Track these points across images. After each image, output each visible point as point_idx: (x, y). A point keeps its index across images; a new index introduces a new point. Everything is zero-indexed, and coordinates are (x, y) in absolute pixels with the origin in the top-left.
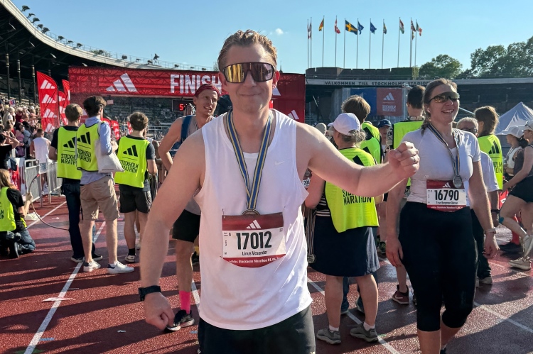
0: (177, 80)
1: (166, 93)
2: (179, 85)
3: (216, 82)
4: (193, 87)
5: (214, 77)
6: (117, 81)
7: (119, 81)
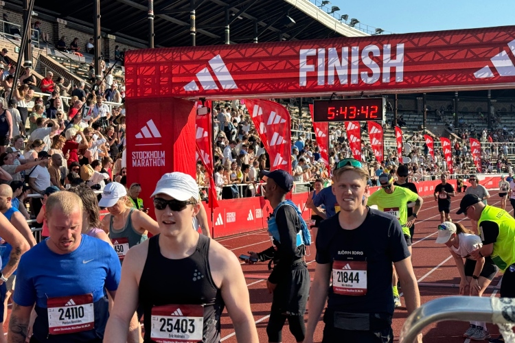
0: (312, 60)
1: (292, 88)
2: (316, 69)
3: (393, 57)
4: (345, 72)
5: (389, 46)
6: (203, 71)
7: (205, 70)
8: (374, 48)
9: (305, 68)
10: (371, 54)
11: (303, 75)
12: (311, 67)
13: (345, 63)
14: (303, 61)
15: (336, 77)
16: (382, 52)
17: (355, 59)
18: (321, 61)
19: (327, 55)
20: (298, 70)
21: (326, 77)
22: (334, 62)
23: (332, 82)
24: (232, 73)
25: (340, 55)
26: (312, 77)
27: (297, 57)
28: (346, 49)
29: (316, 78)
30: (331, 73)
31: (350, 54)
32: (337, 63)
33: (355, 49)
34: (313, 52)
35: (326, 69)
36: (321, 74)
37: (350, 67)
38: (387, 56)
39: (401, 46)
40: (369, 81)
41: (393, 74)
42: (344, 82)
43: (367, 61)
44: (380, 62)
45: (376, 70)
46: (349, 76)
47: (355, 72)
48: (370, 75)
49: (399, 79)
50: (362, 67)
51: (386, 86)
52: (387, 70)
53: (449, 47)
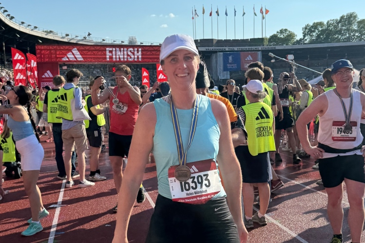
0: (111, 52)
1: (103, 61)
2: (112, 55)
3: (138, 53)
4: (122, 57)
5: (136, 49)
6: (69, 53)
7: (71, 53)
8: (131, 49)
9: (108, 55)
10: (131, 51)
11: (108, 57)
12: (110, 54)
13: (122, 53)
14: (107, 52)
15: (119, 58)
16: (134, 51)
17: (125, 52)
18: (114, 52)
19: (116, 50)
20: (106, 55)
21: (116, 58)
22: (118, 53)
23: (118, 60)
24: (81, 54)
25: (120, 51)
26: (111, 58)
27: (106, 50)
28: (122, 49)
29: (112, 58)
30: (118, 57)
31: (124, 51)
32: (119, 53)
33: (125, 49)
34: (111, 49)
35: (116, 55)
36: (114, 57)
37: (124, 55)
38: (136, 52)
39: (140, 49)
40: (130, 60)
41: (138, 58)
42: (122, 60)
43: (129, 53)
44: (134, 54)
45: (133, 56)
46: (124, 58)
47: (126, 57)
48: (131, 58)
49: (140, 60)
50: (128, 55)
51: (136, 62)
52: (136, 57)
53: (154, 50)
